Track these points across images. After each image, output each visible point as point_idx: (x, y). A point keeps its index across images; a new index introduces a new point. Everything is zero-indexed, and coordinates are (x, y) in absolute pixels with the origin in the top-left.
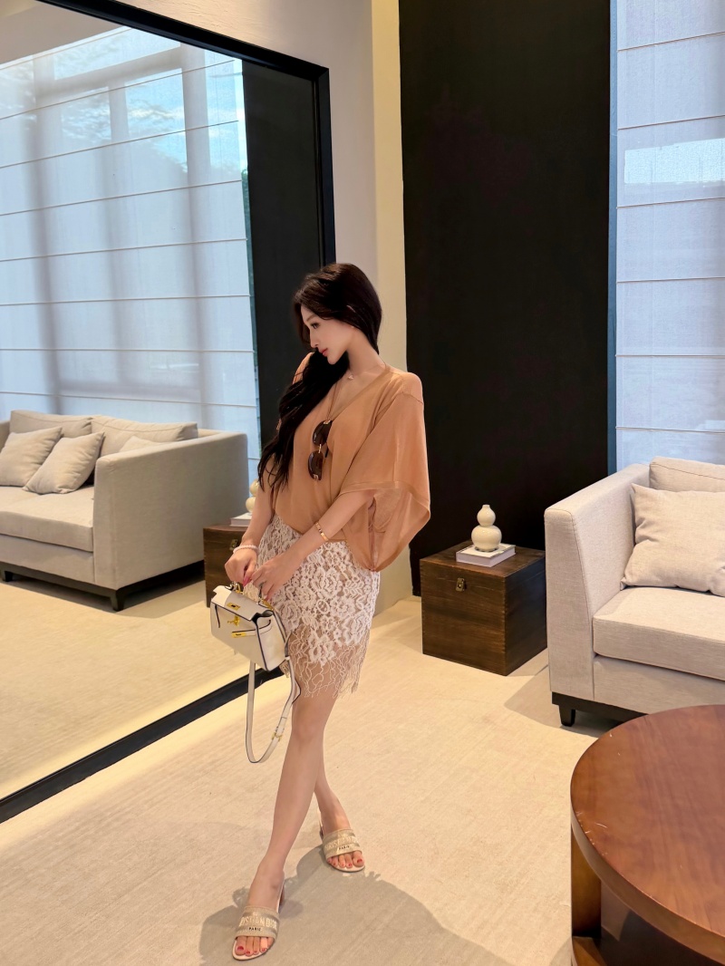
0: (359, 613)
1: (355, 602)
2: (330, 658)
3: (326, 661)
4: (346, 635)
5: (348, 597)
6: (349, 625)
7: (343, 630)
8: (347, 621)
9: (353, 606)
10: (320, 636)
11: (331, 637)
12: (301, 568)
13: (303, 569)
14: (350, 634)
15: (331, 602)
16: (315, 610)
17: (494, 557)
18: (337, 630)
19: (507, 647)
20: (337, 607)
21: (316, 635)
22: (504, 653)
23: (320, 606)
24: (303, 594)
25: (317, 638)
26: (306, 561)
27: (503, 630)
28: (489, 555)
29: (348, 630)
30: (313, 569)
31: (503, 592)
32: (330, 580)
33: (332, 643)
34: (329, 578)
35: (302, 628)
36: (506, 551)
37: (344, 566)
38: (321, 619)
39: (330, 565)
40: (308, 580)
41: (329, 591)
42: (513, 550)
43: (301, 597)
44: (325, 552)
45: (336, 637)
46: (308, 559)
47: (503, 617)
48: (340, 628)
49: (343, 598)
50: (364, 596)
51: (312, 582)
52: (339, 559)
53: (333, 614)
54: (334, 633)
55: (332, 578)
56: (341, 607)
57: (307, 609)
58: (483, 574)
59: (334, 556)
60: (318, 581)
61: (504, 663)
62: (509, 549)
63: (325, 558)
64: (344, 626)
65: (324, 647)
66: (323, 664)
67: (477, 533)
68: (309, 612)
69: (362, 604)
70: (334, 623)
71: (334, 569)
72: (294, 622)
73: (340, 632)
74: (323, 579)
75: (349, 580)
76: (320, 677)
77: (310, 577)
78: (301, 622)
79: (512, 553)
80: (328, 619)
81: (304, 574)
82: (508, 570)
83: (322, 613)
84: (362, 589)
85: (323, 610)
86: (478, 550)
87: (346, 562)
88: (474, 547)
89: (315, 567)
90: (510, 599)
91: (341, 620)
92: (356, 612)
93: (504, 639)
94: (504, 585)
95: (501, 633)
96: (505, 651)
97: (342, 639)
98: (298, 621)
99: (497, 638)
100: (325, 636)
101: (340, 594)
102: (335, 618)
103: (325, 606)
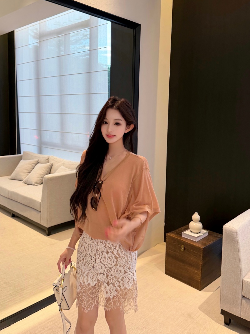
0: (126, 274)
1: (124, 269)
2: (114, 295)
3: (113, 296)
4: (121, 284)
5: (120, 266)
6: (122, 279)
7: (119, 282)
8: (121, 278)
9: (123, 270)
10: (108, 285)
11: (114, 286)
12: (95, 254)
13: (96, 254)
14: (123, 284)
15: (112, 269)
16: (105, 273)
17: (198, 237)
18: (117, 282)
19: (202, 278)
20: (115, 271)
21: (106, 285)
22: (200, 281)
23: (107, 271)
24: (98, 266)
25: (107, 286)
26: (97, 250)
27: (201, 271)
28: (196, 235)
29: (122, 282)
30: (101, 254)
31: (201, 255)
32: (110, 259)
33: (115, 288)
34: (109, 258)
35: (99, 283)
36: (204, 234)
37: (116, 251)
38: (109, 277)
39: (109, 251)
40: (99, 259)
41: (111, 264)
42: (208, 233)
43: (97, 268)
44: (106, 245)
45: (116, 285)
46: (98, 249)
47: (201, 265)
48: (118, 281)
49: (118, 267)
50: (128, 265)
51: (101, 260)
52: (113, 247)
53: (114, 275)
54: (115, 283)
55: (111, 258)
56: (117, 271)
57: (101, 273)
58: (193, 245)
59: (111, 246)
60: (104, 259)
61: (200, 285)
62: (206, 233)
63: (106, 248)
64: (119, 280)
65: (111, 290)
66: (111, 297)
67: (192, 224)
68: (102, 274)
69: (128, 269)
70: (115, 279)
71: (111, 253)
72: (95, 280)
73: (118, 283)
74: (106, 258)
75: (119, 258)
76: (111, 303)
77: (100, 258)
78: (98, 280)
79: (207, 234)
80: (112, 277)
81: (97, 257)
82: (204, 244)
83: (109, 274)
84: (127, 262)
85: (109, 273)
86: (192, 232)
87: (117, 248)
88: (189, 230)
89: (102, 253)
90: (204, 257)
91: (118, 277)
92: (125, 274)
93: (200, 275)
94: (202, 252)
95: (199, 272)
96: (201, 280)
97: (119, 286)
98: (97, 280)
99: (197, 274)
100: (111, 285)
101: (116, 265)
102: (115, 276)
103: (110, 271)
